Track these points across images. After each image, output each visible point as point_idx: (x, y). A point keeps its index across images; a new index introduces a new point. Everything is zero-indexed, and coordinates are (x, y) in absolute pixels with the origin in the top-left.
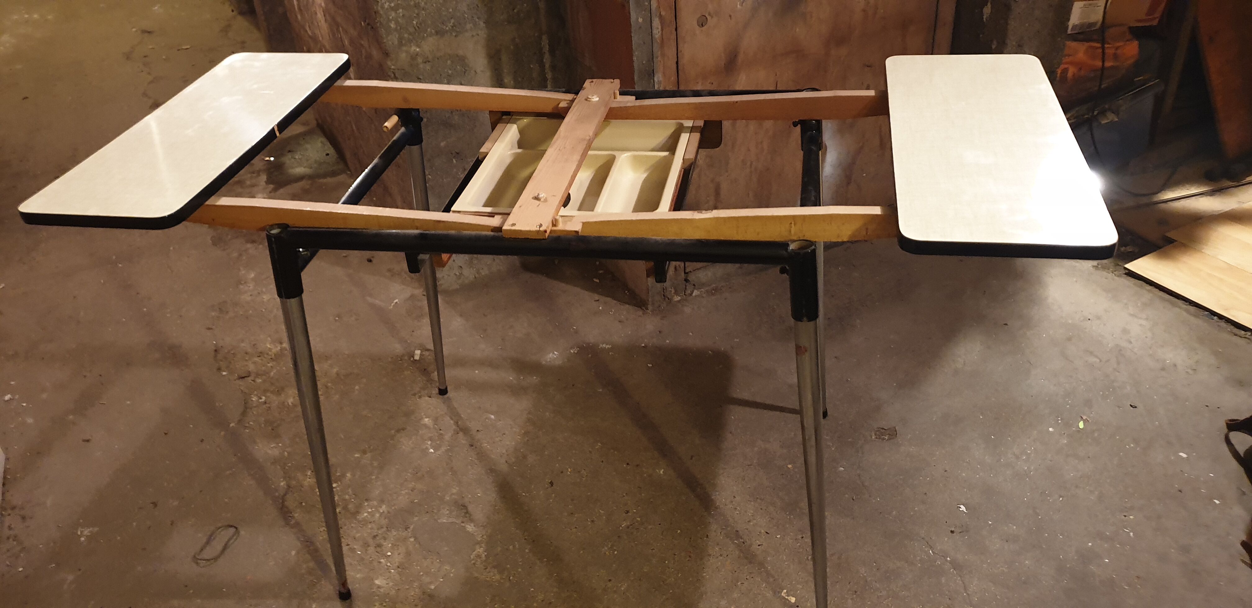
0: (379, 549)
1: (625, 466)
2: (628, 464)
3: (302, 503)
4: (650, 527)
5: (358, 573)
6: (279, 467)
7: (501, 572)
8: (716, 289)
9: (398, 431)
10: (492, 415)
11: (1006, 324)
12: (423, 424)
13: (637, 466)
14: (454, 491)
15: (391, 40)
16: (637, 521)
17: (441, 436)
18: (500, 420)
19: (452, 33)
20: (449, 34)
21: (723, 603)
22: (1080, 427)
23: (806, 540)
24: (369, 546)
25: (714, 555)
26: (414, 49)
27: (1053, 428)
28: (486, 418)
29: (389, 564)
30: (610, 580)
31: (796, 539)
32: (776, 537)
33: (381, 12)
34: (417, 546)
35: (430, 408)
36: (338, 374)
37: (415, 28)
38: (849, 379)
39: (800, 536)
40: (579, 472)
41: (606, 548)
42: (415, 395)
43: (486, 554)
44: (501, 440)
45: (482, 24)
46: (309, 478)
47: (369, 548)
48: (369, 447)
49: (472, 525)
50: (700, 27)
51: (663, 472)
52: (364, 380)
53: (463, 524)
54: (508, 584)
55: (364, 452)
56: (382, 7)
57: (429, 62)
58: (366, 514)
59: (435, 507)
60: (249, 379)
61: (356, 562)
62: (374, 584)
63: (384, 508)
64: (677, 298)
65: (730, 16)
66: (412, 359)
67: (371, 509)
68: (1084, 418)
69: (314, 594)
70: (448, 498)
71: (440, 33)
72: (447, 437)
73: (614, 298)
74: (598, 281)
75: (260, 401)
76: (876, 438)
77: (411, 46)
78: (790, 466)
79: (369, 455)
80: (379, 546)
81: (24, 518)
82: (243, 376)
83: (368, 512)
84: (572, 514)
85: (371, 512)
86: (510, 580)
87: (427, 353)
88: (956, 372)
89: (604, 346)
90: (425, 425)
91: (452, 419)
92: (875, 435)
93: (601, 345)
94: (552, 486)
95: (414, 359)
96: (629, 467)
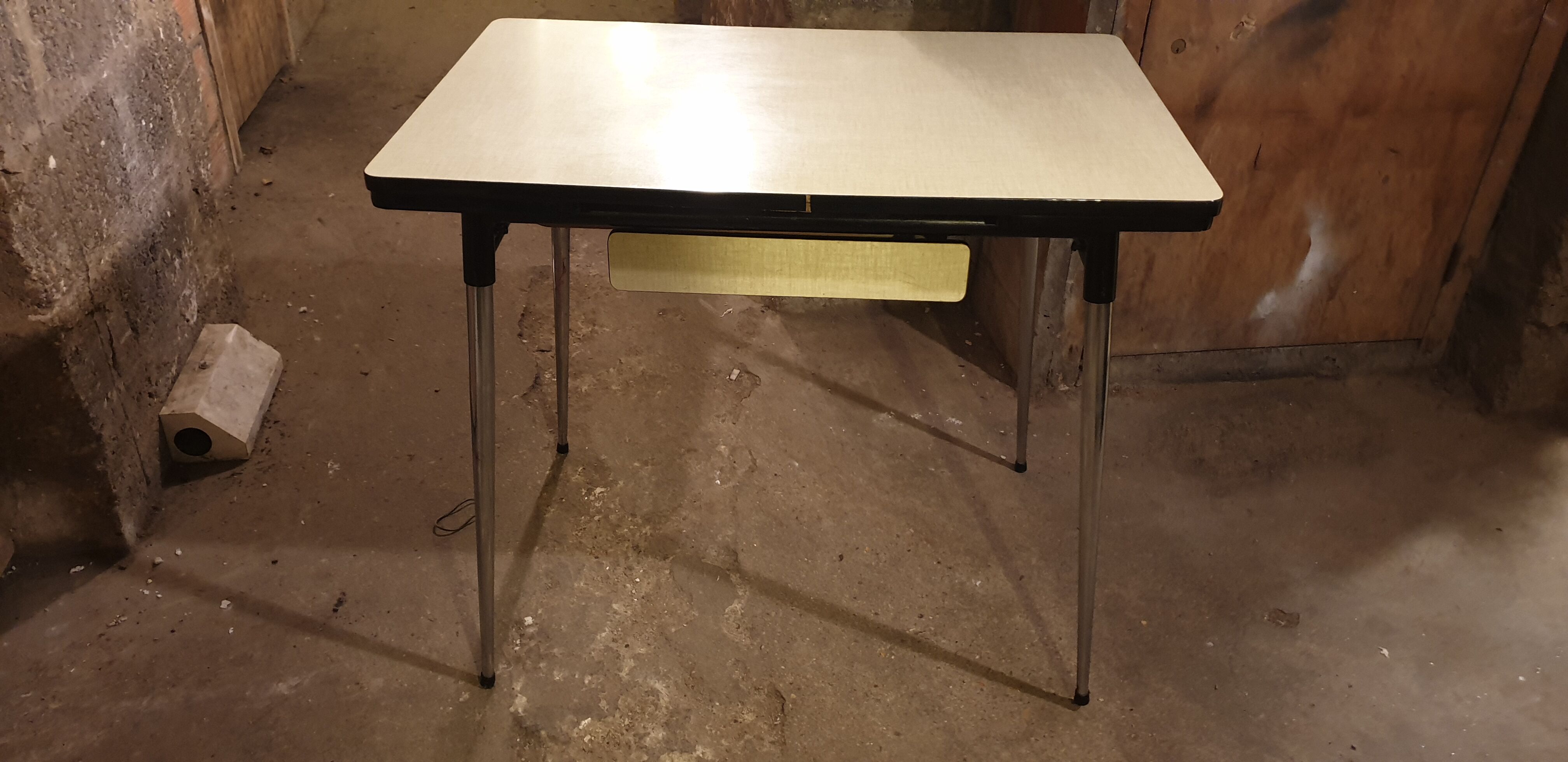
0: (628, 573)
1: (935, 563)
2: (939, 563)
3: (563, 498)
5: (598, 591)
7: (752, 637)
8: (1118, 390)
9: (689, 451)
10: (798, 462)
11: (1500, 530)
12: (717, 451)
13: (950, 568)
14: (730, 533)
16: (930, 630)
17: (734, 469)
18: (804, 471)
19: (871, 8)
20: (868, 7)
21: (1005, 755)
23: (1134, 715)
24: (618, 565)
25: (1012, 697)
26: (822, 17)
27: (1525, 678)
28: (789, 464)
29: (634, 591)
30: (876, 686)
31: (1122, 710)
32: (1098, 700)
34: (671, 580)
35: (730, 436)
36: (643, 372)
38: (1257, 541)
39: (1129, 708)
40: (878, 554)
41: (883, 649)
42: (719, 416)
43: (743, 612)
44: (797, 493)
45: (909, 4)
46: (579, 475)
47: (618, 568)
48: (653, 459)
49: (738, 576)
50: (1174, 53)
51: (980, 584)
52: (669, 387)
53: (728, 572)
54: (756, 653)
55: (646, 463)
58: (626, 530)
59: (703, 544)
60: (549, 354)
61: (599, 578)
62: (612, 607)
63: (647, 530)
64: (1063, 388)
65: (1217, 48)
67: (634, 526)
69: (544, 599)
70: (720, 539)
72: (740, 472)
73: (984, 368)
74: (970, 344)
75: (553, 379)
76: (1269, 620)
77: (819, 13)
78: (1144, 623)
79: (649, 468)
80: (630, 568)
81: (284, 435)
82: (544, 349)
83: (630, 530)
84: (855, 598)
85: (633, 529)
86: (761, 649)
87: (746, 376)
88: (1407, 571)
89: (954, 420)
90: (720, 452)
91: (751, 454)
92: (1269, 616)
93: (950, 419)
94: (841, 560)
95: (729, 378)
96: (939, 567)
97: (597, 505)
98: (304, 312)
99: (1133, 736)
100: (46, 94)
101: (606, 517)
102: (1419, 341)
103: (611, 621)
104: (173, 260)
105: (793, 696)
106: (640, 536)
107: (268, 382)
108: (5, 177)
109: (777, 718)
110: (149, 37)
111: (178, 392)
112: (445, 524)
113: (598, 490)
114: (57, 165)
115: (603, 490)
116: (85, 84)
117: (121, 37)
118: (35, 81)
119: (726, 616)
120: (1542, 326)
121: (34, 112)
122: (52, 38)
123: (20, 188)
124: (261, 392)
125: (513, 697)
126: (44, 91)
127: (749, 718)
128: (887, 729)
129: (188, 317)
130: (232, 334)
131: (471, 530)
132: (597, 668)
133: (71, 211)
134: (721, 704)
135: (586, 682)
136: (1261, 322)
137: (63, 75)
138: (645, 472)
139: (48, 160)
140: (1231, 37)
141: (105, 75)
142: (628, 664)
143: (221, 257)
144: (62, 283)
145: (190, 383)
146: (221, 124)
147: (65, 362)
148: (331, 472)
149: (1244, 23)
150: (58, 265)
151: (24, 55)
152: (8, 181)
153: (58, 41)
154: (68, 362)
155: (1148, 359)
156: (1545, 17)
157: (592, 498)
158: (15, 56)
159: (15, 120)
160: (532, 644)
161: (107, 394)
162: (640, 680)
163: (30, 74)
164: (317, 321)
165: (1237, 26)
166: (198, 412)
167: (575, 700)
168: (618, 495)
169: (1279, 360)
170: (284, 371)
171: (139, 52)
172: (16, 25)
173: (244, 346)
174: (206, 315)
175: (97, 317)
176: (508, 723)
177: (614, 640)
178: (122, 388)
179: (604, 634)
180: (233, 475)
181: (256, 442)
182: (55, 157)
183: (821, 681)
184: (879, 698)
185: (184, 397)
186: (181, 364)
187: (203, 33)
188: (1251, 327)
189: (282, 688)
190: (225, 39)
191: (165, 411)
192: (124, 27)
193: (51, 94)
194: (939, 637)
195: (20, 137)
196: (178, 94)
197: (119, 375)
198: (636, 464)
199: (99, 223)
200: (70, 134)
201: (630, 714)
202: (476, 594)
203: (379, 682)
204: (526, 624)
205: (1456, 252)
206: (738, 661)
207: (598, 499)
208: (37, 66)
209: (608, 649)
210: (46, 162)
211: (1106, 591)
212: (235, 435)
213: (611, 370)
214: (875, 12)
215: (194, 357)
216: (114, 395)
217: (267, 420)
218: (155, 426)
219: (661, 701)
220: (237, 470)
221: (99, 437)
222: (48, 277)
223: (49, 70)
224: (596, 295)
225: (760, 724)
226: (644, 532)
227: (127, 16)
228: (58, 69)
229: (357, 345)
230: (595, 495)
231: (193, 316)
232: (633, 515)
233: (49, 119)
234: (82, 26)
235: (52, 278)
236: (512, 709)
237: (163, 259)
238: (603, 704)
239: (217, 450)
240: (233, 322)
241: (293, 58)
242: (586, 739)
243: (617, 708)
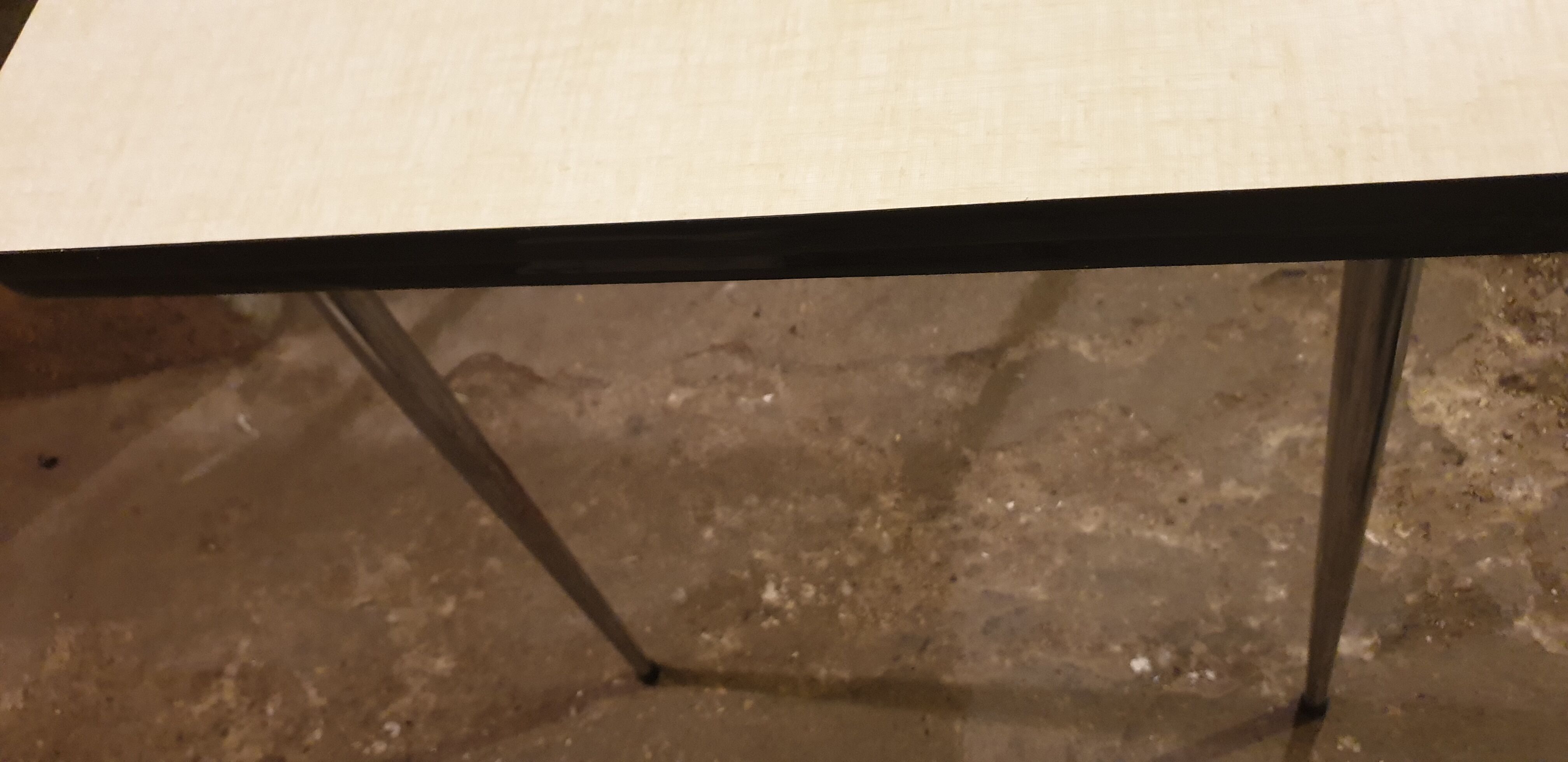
5: (1051, 562)
24: (972, 541)
29: (1038, 510)
48: (694, 509)
55: (707, 519)
58: (883, 536)
62: (1091, 535)
63: (886, 501)
69: (1080, 647)
72: (743, 367)
83: (883, 529)
85: (882, 524)
90: (687, 402)
91: (696, 355)
97: (808, 595)
101: (846, 574)
103: (1126, 531)
106: (901, 510)
113: (770, 596)
115: (770, 587)
119: (1106, 361)
138: (731, 518)
142: (1228, 490)
157: (789, 605)
168: (790, 557)
176: (1401, 659)
177: (1173, 521)
179: (1162, 538)
198: (708, 535)
204: (1148, 668)
206: (1206, 337)
209: (1196, 527)
226: (891, 505)
230: (780, 601)
232: (848, 525)
242: (1404, 535)
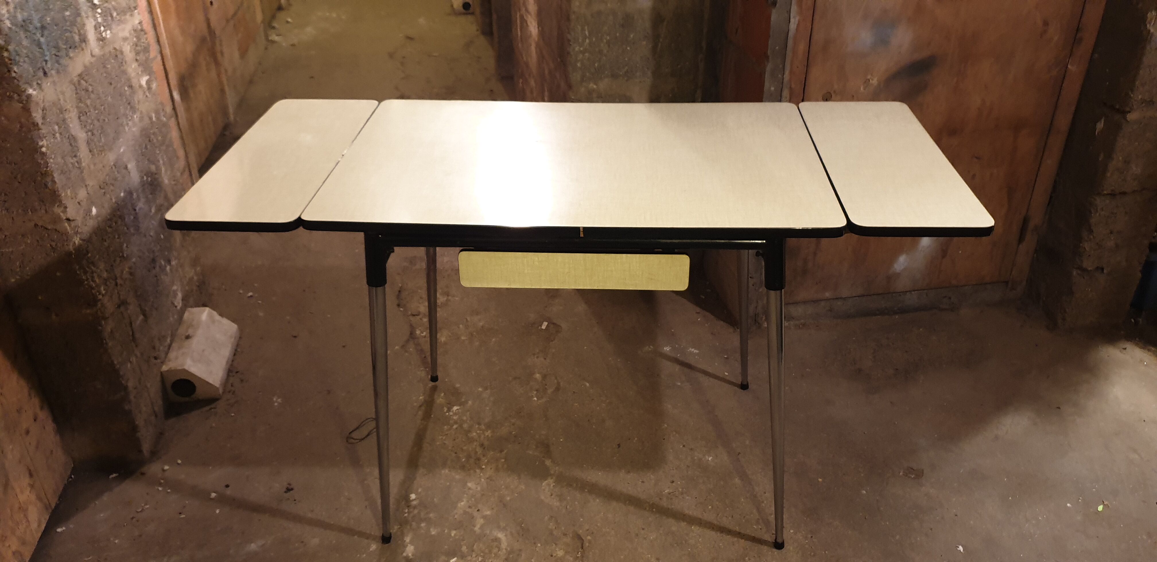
0: (477, 462)
1: (681, 447)
2: (684, 446)
4: (687, 498)
5: (457, 475)
6: (421, 385)
7: (561, 501)
8: (804, 325)
9: (515, 379)
10: (588, 383)
11: (1059, 408)
12: (534, 378)
13: (691, 449)
14: (544, 433)
15: (575, 77)
16: (679, 490)
17: (545, 390)
18: (592, 388)
19: (624, 77)
20: (622, 77)
22: (1098, 509)
23: (814, 540)
26: (592, 86)
27: (1071, 505)
28: (583, 385)
29: (481, 475)
30: (643, 529)
31: (806, 537)
33: (572, 53)
34: (505, 465)
35: (542, 367)
36: (482, 327)
37: (596, 70)
38: (896, 422)
39: (810, 536)
40: (643, 442)
42: (534, 354)
43: (554, 484)
44: (589, 404)
45: (649, 73)
46: (442, 398)
47: (470, 459)
49: (550, 460)
51: (711, 459)
52: (501, 336)
53: (543, 459)
54: (564, 511)
55: (486, 389)
56: (574, 49)
57: (602, 97)
58: (474, 434)
59: (526, 441)
60: (418, 317)
61: (458, 466)
62: (467, 485)
63: (488, 433)
66: (540, 328)
67: (480, 431)
68: (1106, 503)
69: (423, 482)
70: (537, 437)
71: (614, 76)
72: (550, 391)
73: (712, 314)
74: (703, 297)
75: (422, 334)
76: (904, 475)
77: (590, 83)
78: (820, 480)
79: (488, 391)
80: (479, 459)
81: (242, 381)
82: (415, 314)
83: (477, 433)
86: (567, 508)
87: (552, 326)
88: (997, 438)
89: (693, 350)
90: (536, 379)
91: (556, 378)
92: (904, 472)
93: (690, 349)
94: (619, 447)
95: (541, 328)
96: (684, 449)
97: (455, 418)
98: (251, 296)
99: (812, 554)
100: (89, 167)
101: (461, 426)
102: (1007, 283)
103: (467, 494)
104: (166, 267)
105: (589, 538)
106: (484, 437)
107: (230, 346)
108: (67, 223)
109: (578, 552)
110: (146, 120)
111: (172, 355)
112: (355, 435)
113: (455, 408)
114: (97, 212)
115: (458, 408)
116: (111, 157)
117: (130, 123)
118: (83, 160)
119: (543, 488)
120: (1084, 270)
121: (83, 180)
122: (91, 131)
123: (76, 230)
124: (226, 352)
125: (405, 547)
126: (88, 165)
127: (560, 553)
128: (651, 557)
129: (176, 304)
130: (205, 314)
131: (374, 437)
132: (459, 526)
133: (105, 241)
134: (541, 545)
135: (453, 535)
136: (898, 275)
137: (98, 154)
138: (486, 395)
139: (92, 210)
140: (862, 89)
141: (122, 150)
142: (480, 522)
143: (195, 262)
144: (102, 288)
145: (180, 348)
146: (187, 170)
147: (105, 340)
148: (276, 404)
149: (870, 80)
150: (100, 277)
151: (76, 144)
152: (70, 226)
153: (95, 132)
154: (107, 340)
155: (823, 303)
156: (1069, 66)
157: (451, 413)
158: (71, 145)
159: (72, 186)
160: (416, 511)
161: (130, 359)
162: (488, 532)
163: (80, 156)
164: (260, 302)
165: (865, 82)
166: (186, 367)
167: (446, 547)
168: (469, 411)
169: (912, 300)
170: (240, 338)
171: (141, 131)
172: (71, 125)
173: (213, 321)
174: (187, 303)
175: (122, 309)
177: (470, 507)
178: (139, 354)
179: (462, 503)
180: (211, 409)
181: (225, 386)
182: (95, 207)
183: (607, 528)
184: (645, 537)
185: (177, 358)
186: (173, 336)
187: (174, 109)
188: (891, 278)
189: (253, 547)
190: (188, 110)
191: (165, 368)
192: (131, 117)
193: (92, 167)
194: (685, 495)
195: (75, 197)
196: (165, 156)
197: (136, 346)
198: (480, 389)
199: (121, 246)
200: (103, 191)
201: (482, 554)
202: (378, 481)
203: (316, 541)
204: (411, 499)
205: (1026, 221)
206: (552, 517)
207: (455, 414)
208: (84, 152)
209: (465, 513)
210: (91, 211)
211: (795, 460)
212: (211, 382)
213: (461, 326)
214: (627, 80)
215: (181, 331)
216: (133, 359)
217: (231, 371)
218: (159, 378)
219: (502, 545)
220: (213, 406)
221: (126, 388)
222: (94, 285)
223: (90, 151)
224: (449, 275)
225: (568, 557)
226: (487, 434)
227: (133, 109)
228: (95, 150)
229: (288, 318)
230: (453, 411)
231: (179, 303)
232: (479, 424)
233: (91, 183)
234: (108, 120)
235: (97, 286)
236: (405, 554)
237: (160, 267)
238: (464, 549)
239: (200, 393)
240: (204, 305)
241: (232, 117)
243: (473, 551)
